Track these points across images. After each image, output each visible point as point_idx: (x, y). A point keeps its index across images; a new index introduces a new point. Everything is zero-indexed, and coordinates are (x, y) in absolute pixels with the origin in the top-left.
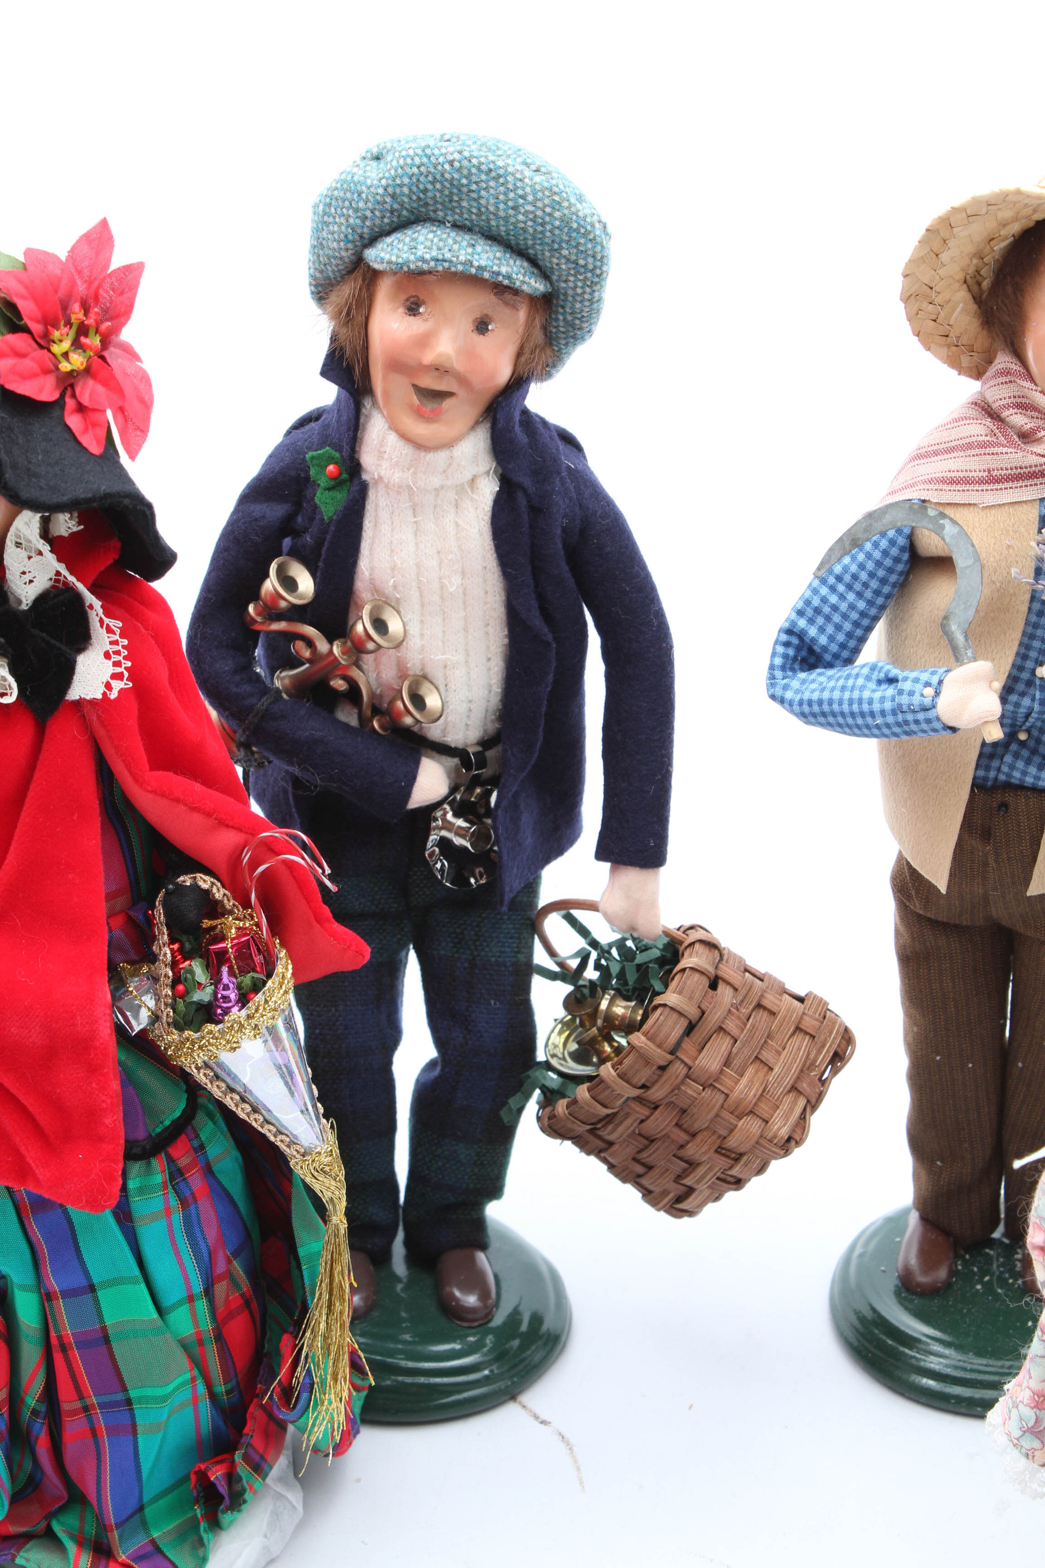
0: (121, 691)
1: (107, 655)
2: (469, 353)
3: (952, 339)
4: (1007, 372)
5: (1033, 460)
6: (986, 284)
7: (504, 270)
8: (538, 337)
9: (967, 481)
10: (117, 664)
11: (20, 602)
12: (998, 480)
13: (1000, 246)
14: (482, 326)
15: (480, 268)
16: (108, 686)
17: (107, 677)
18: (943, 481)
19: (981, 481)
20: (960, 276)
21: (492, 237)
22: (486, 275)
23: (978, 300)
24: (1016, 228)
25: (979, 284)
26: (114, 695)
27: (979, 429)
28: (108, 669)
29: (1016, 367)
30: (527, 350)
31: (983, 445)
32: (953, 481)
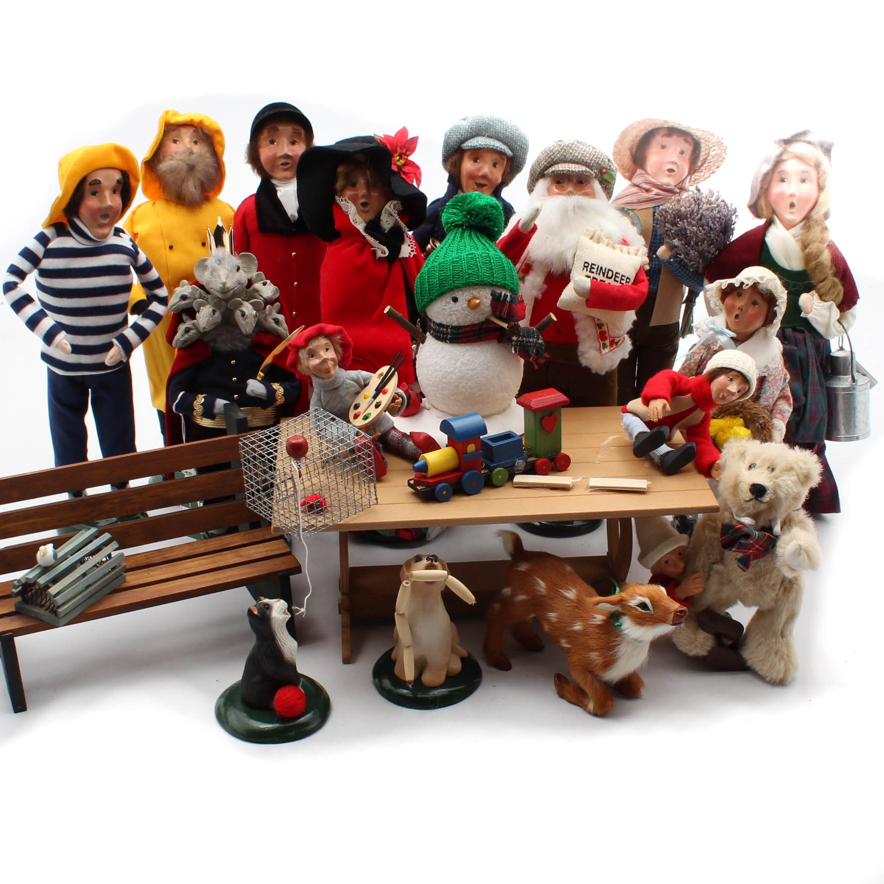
0: (414, 255)
1: (409, 245)
2: (492, 172)
3: (624, 167)
4: (641, 174)
5: (651, 196)
6: (634, 150)
7: (503, 148)
8: (509, 170)
9: (633, 203)
10: (412, 248)
11: (385, 230)
12: (641, 202)
13: (638, 139)
14: (495, 165)
15: (497, 147)
16: (410, 254)
17: (410, 251)
18: (626, 203)
19: (636, 203)
20: (628, 147)
21: (499, 139)
22: (498, 149)
23: (631, 154)
24: (643, 133)
25: (632, 150)
26: (412, 256)
27: (635, 189)
28: (410, 249)
29: (643, 172)
30: (506, 173)
31: (636, 193)
32: (628, 203)
